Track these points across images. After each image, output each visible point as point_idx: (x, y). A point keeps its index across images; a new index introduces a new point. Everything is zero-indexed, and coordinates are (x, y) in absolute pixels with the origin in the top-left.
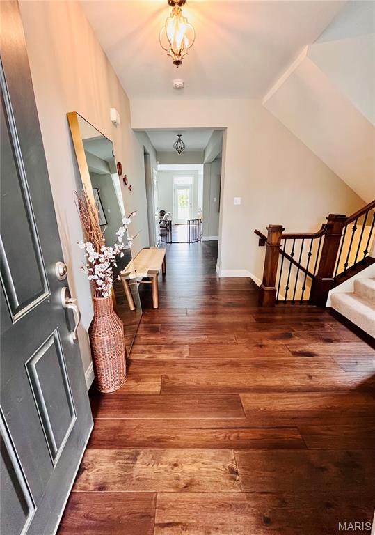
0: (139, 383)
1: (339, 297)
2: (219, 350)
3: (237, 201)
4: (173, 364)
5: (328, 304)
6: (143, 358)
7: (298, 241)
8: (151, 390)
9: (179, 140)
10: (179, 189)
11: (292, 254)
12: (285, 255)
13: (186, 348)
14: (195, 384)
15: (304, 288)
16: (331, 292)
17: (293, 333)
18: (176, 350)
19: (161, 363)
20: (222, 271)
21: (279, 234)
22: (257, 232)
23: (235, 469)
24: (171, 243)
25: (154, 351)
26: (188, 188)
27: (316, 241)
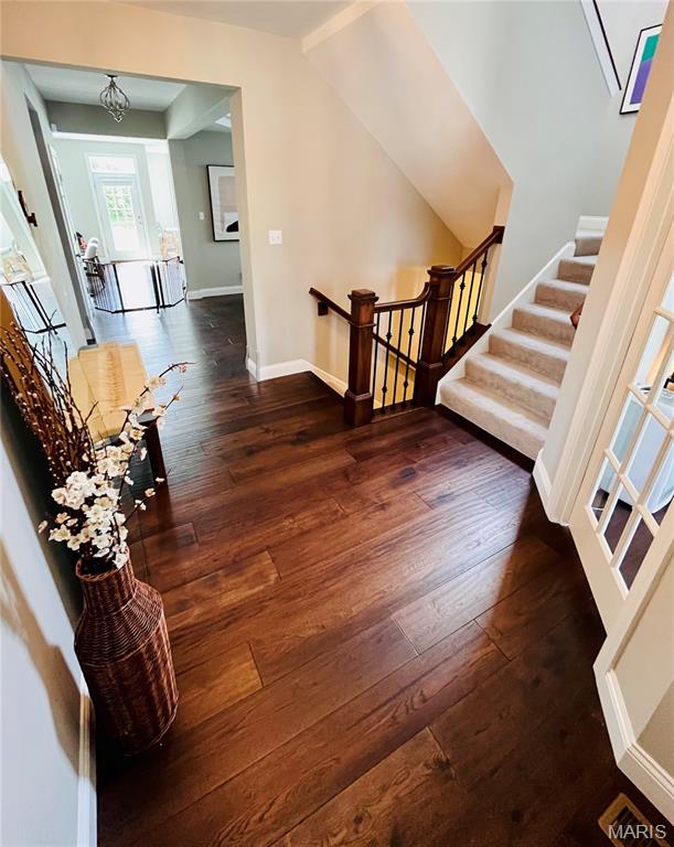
0: (209, 685)
1: (451, 388)
2: (325, 539)
3: (275, 237)
4: (257, 605)
5: (438, 402)
6: (190, 620)
7: (396, 314)
8: (241, 690)
9: (112, 85)
10: (107, 183)
11: (389, 336)
12: (379, 340)
13: (266, 558)
14: (315, 631)
15: (406, 384)
16: (440, 383)
17: (415, 466)
18: (251, 572)
19: (233, 615)
20: (262, 370)
21: (371, 306)
22: (313, 292)
23: (444, 759)
24: (124, 311)
25: (206, 593)
26: (128, 183)
27: (419, 310)
